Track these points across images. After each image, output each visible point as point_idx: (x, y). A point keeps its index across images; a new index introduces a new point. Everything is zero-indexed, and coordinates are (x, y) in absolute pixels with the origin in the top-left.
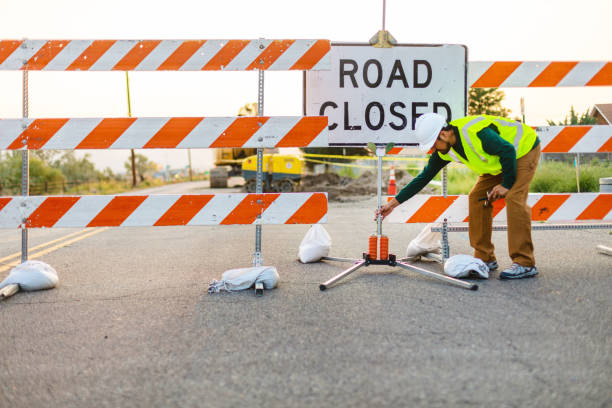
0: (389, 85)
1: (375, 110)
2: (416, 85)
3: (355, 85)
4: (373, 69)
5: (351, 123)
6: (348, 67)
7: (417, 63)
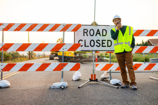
0: (96, 36)
1: (92, 42)
2: (103, 35)
3: (87, 35)
4: (92, 31)
5: (86, 45)
6: (86, 31)
7: (103, 30)
